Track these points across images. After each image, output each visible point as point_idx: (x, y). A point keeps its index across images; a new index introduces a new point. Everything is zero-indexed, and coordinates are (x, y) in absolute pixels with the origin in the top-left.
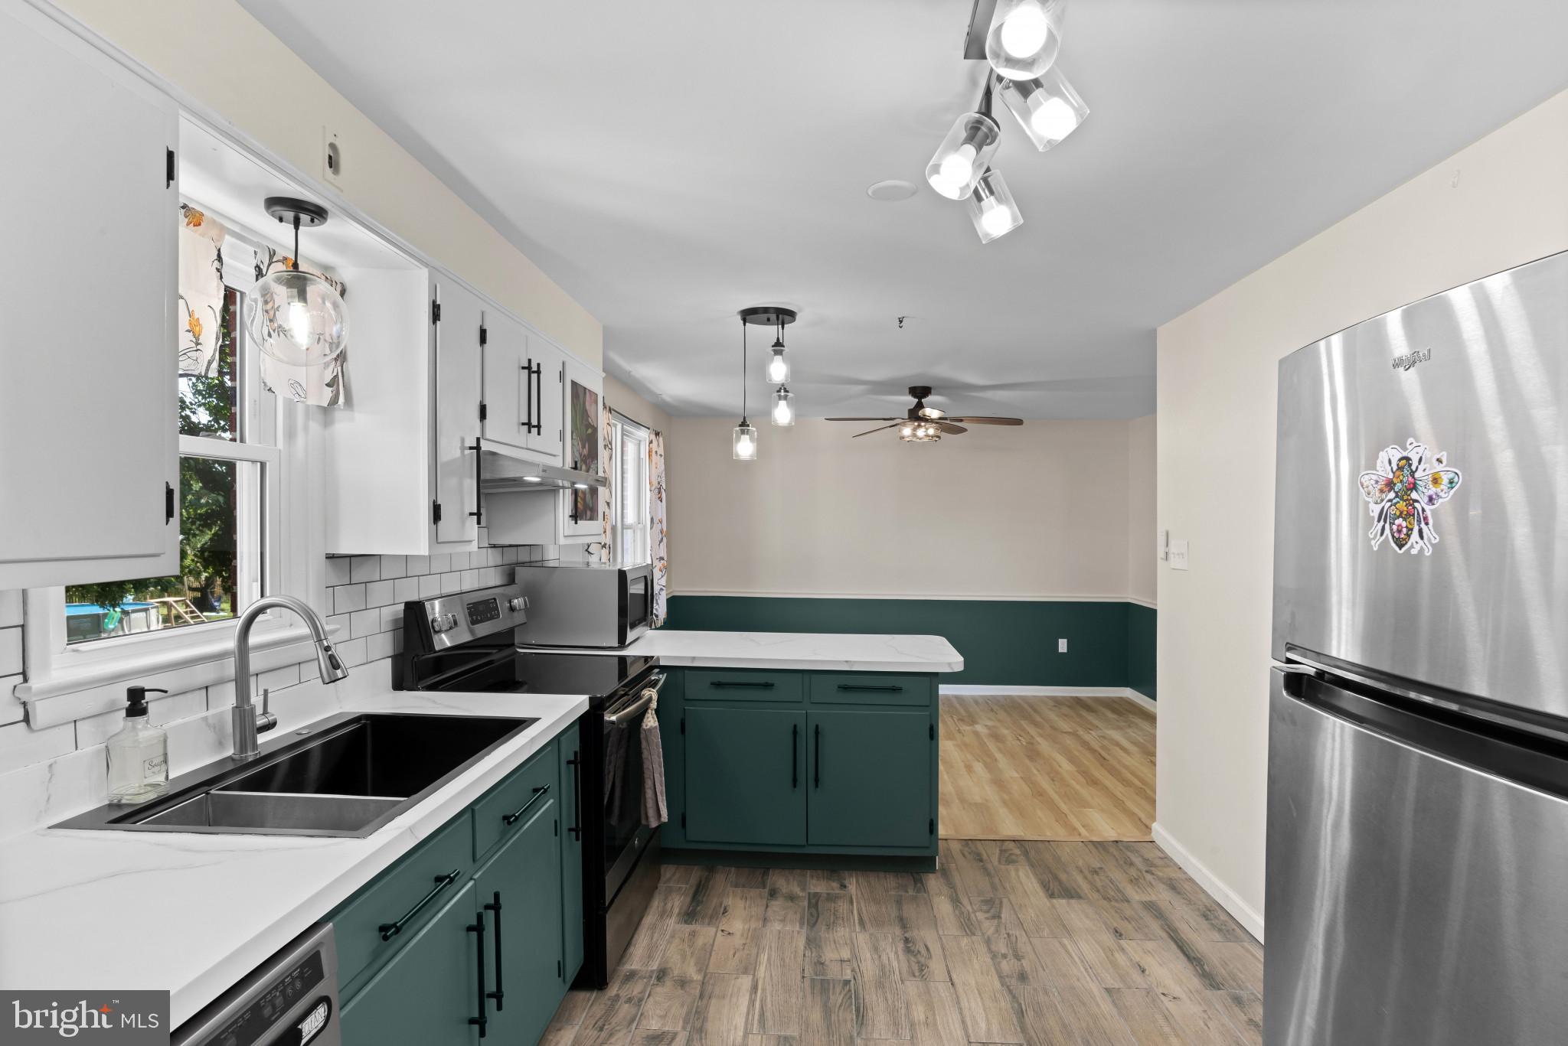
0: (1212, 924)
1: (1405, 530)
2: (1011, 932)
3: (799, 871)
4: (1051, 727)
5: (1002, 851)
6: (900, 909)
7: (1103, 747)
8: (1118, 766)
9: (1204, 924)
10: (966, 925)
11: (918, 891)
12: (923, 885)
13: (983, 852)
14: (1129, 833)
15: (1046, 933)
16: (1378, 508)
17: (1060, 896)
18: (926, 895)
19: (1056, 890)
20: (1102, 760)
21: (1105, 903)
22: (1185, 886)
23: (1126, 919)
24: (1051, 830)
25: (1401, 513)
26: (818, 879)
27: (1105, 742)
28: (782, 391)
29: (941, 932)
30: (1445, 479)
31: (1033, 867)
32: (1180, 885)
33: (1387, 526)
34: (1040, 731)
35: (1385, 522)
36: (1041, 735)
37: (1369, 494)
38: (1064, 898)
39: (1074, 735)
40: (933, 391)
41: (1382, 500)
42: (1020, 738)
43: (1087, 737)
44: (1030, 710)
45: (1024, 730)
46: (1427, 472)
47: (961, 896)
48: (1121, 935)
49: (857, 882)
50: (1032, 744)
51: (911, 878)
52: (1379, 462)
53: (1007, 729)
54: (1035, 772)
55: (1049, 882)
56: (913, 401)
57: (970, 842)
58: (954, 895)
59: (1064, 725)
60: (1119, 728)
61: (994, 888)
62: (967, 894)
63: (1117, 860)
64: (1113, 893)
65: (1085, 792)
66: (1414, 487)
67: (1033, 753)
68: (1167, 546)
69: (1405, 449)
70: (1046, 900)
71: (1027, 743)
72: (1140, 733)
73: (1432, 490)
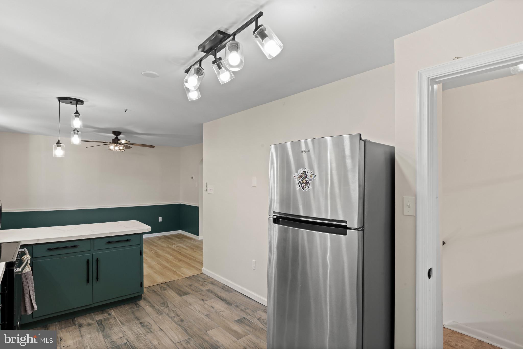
0: (225, 290)
1: (305, 186)
2: (173, 310)
3: (88, 315)
4: (161, 246)
5: (161, 287)
6: (134, 315)
7: (179, 249)
8: (185, 254)
9: (223, 291)
10: (159, 312)
11: (138, 307)
12: (139, 305)
13: (155, 289)
14: (196, 273)
15: (183, 306)
16: (298, 181)
17: (184, 295)
18: (141, 308)
19: (182, 294)
20: (180, 254)
21: (197, 293)
22: (215, 283)
23: (204, 295)
24: (174, 278)
25: (304, 182)
26: (98, 315)
27: (179, 248)
28: (76, 131)
29: (151, 317)
30: (313, 176)
31: (172, 289)
32: (214, 282)
33: (301, 185)
34: (157, 248)
35: (300, 184)
36: (158, 249)
37: (296, 178)
38: (185, 295)
39: (169, 247)
40: (122, 133)
41: (299, 180)
42: (152, 251)
43: (173, 247)
44: (152, 242)
45: (152, 249)
46: (309, 174)
47: (153, 305)
48: (204, 300)
49: (114, 311)
50: (157, 252)
51: (134, 304)
52: (298, 172)
53: (146, 249)
54: (161, 261)
55: (179, 292)
56: (114, 137)
57: (149, 287)
58: (151, 305)
59: (164, 245)
60: (181, 243)
61: (163, 299)
62: (155, 303)
63: (195, 281)
64: (197, 290)
65: (179, 264)
66: (306, 177)
67: (158, 255)
68: (207, 187)
69: (304, 169)
70: (180, 297)
71: (155, 252)
72: (188, 243)
73: (310, 178)
